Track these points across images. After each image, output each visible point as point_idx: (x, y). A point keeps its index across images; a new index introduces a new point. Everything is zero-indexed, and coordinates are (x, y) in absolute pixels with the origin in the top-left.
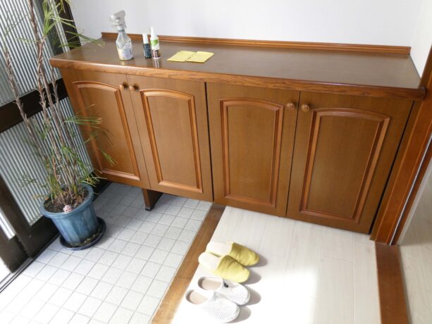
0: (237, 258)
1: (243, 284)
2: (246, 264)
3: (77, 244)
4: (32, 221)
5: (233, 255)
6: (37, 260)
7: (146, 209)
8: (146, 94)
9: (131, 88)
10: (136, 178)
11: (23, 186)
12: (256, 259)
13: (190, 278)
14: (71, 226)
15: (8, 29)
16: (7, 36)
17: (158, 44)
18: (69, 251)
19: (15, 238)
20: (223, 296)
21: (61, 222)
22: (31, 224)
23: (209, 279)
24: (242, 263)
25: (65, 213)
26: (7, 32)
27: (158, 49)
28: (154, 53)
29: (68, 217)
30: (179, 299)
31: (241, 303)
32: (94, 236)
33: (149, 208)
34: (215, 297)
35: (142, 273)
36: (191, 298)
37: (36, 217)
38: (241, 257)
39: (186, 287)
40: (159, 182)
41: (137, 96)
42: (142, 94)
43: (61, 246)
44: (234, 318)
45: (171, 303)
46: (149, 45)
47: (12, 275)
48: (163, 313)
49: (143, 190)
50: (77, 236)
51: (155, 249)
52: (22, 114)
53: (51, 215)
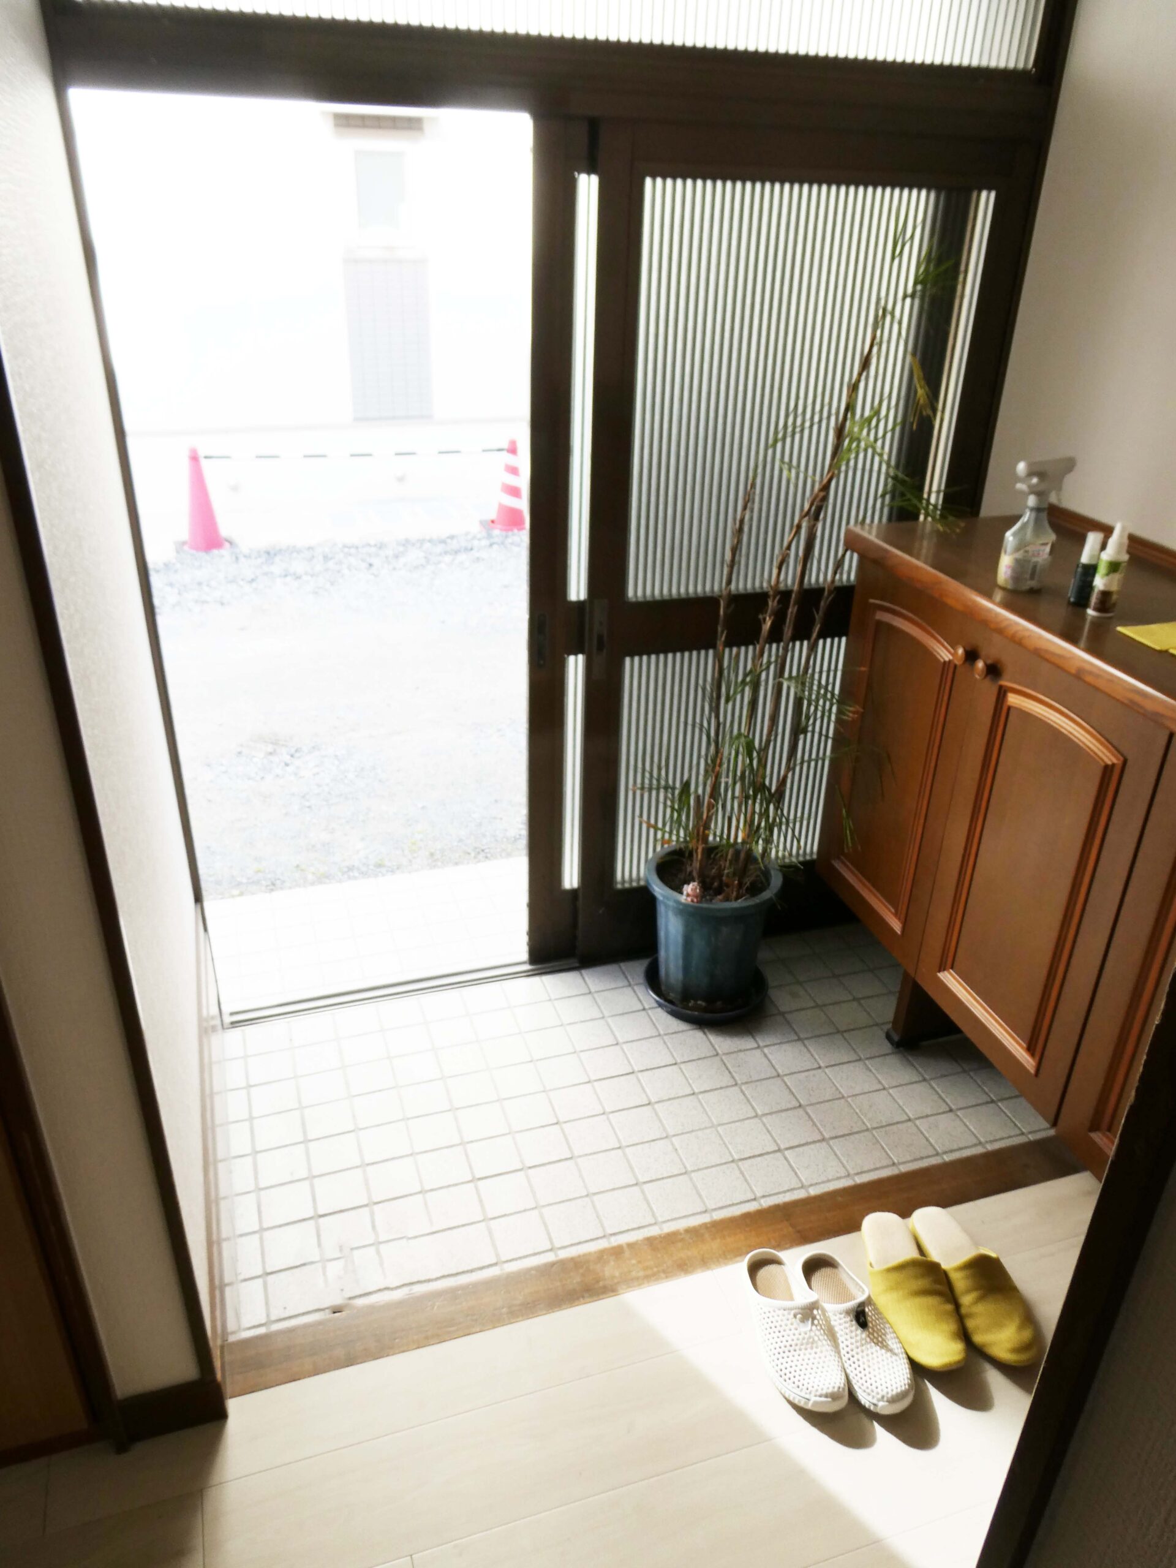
0: (966, 1300)
1: (917, 1369)
2: (978, 1338)
3: (672, 996)
4: (623, 881)
5: (960, 1281)
6: (584, 972)
7: (888, 1037)
8: (1013, 699)
9: (980, 664)
10: (896, 926)
11: (642, 788)
12: (1017, 1350)
13: (805, 1238)
14: (680, 939)
15: (780, 435)
16: (770, 452)
17: (1117, 577)
18: (649, 998)
19: (574, 892)
20: (831, 1334)
21: (667, 916)
22: (619, 886)
23: (844, 1277)
24: (970, 1324)
25: (683, 899)
26: (776, 441)
27: (1114, 588)
28: (1094, 599)
29: (685, 912)
30: (738, 1253)
31: (865, 1399)
32: (719, 1004)
33: (896, 1038)
34: (808, 1313)
35: (744, 1165)
36: (763, 1273)
37: (639, 879)
38: (980, 1308)
39: (780, 1246)
40: (941, 969)
41: (987, 691)
42: (1002, 693)
43: (641, 978)
44: (809, 1406)
45: (715, 1245)
46: (1090, 570)
47: (527, 967)
48: (680, 1245)
49: (906, 975)
50: (680, 976)
51: (823, 1140)
52: (719, 629)
53: (659, 890)
